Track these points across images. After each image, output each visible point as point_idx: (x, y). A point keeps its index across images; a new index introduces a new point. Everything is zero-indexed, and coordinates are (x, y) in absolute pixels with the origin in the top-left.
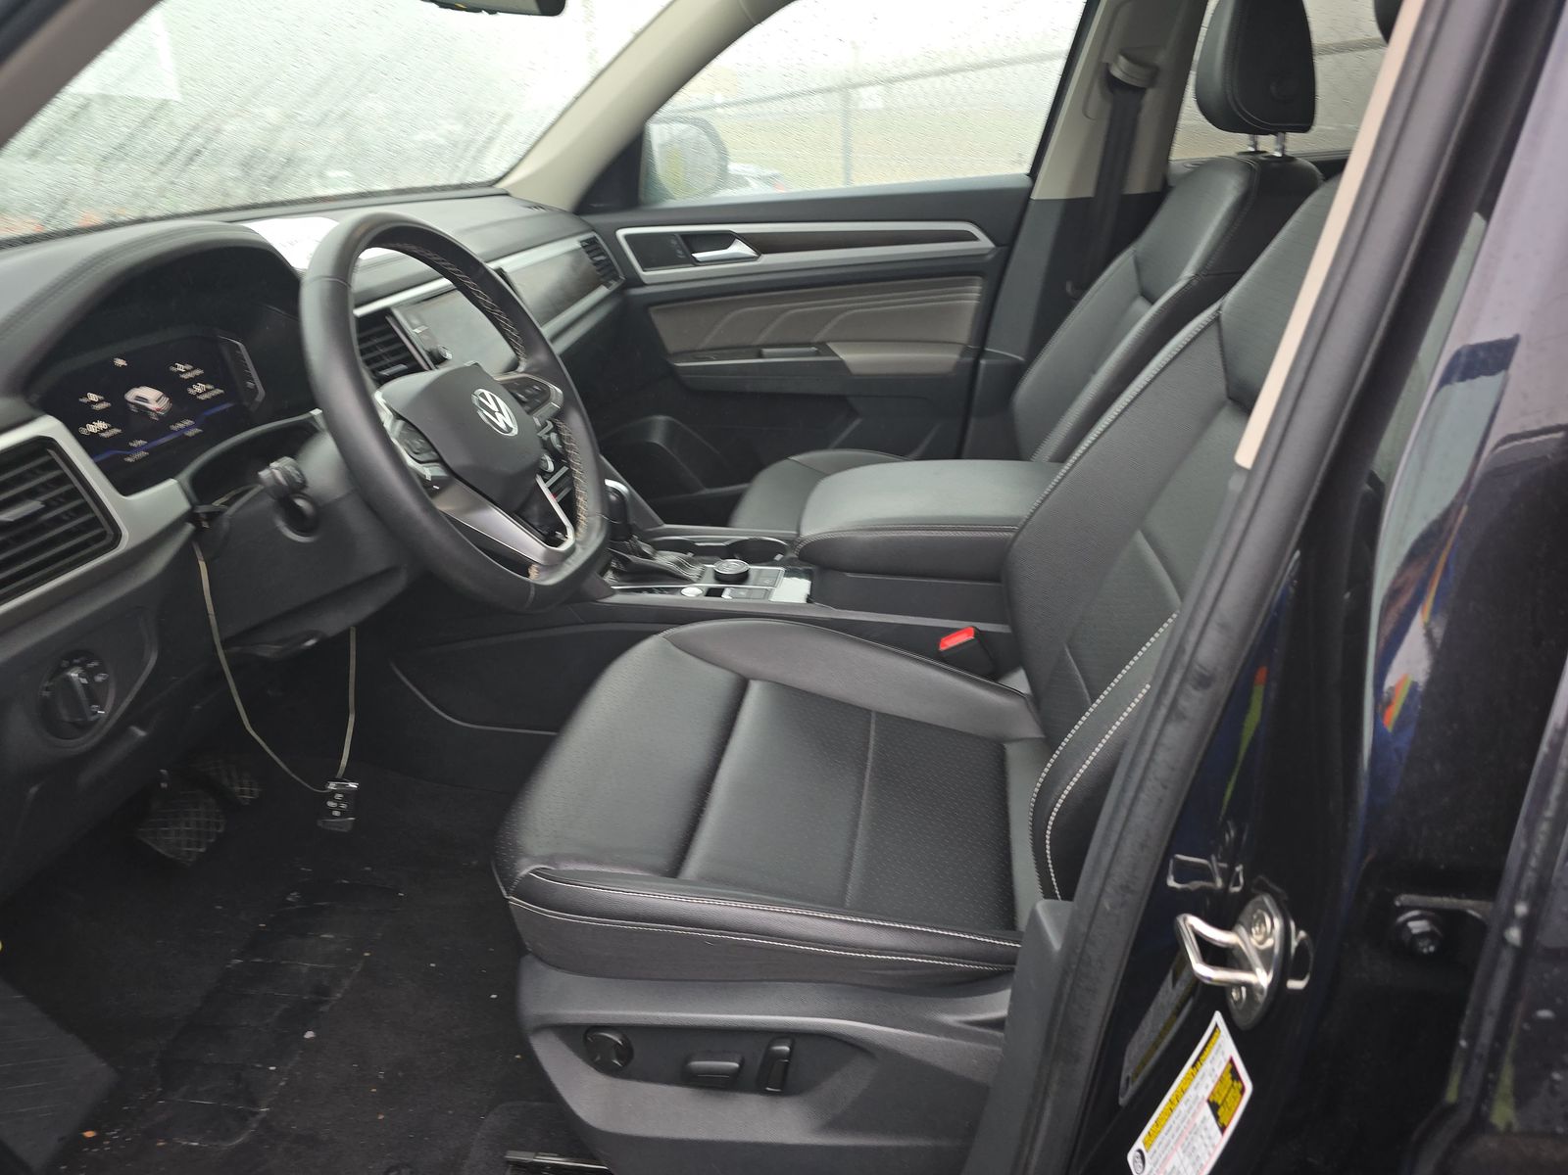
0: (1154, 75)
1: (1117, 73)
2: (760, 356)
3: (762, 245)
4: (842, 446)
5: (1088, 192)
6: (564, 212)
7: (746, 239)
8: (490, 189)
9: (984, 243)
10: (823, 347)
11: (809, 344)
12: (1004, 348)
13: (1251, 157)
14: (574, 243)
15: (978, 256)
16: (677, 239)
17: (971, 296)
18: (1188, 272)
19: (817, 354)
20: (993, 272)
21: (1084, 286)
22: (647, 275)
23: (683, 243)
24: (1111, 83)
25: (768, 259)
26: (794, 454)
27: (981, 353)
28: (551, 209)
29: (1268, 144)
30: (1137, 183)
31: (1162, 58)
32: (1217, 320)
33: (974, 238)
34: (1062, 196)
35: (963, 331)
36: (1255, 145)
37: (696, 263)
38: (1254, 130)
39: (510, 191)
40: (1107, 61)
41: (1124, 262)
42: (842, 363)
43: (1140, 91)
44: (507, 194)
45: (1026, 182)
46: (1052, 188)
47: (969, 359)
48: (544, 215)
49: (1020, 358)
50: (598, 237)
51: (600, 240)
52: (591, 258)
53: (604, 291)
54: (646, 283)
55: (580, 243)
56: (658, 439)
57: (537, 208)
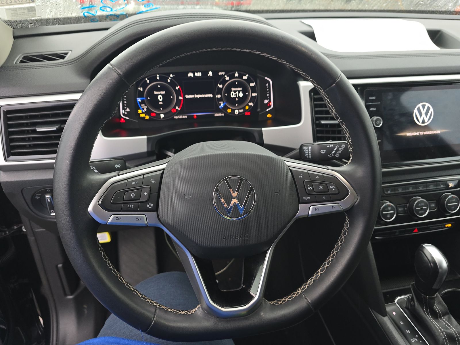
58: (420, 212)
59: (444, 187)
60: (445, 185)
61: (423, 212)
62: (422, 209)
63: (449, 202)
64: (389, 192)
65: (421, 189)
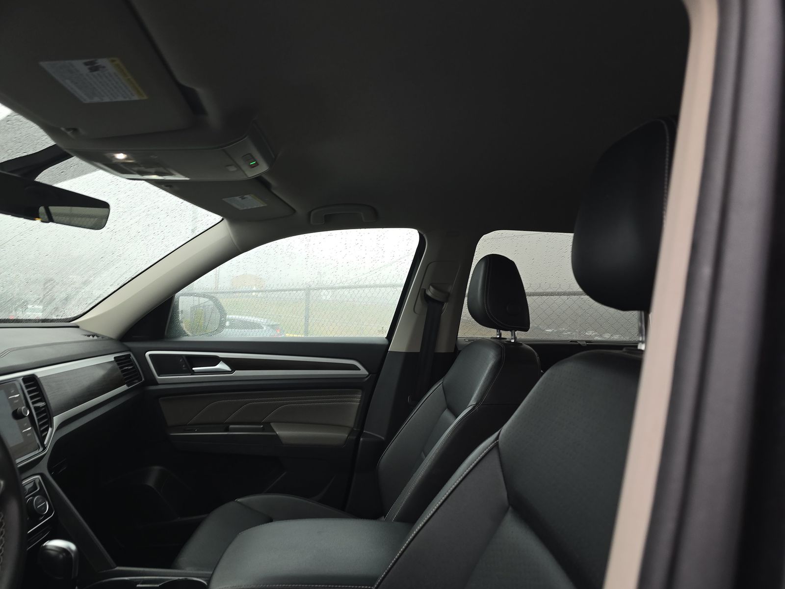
0: (448, 297)
1: (429, 293)
2: (227, 430)
3: (235, 365)
4: (269, 492)
5: (417, 349)
6: (110, 339)
7: (227, 361)
8: (68, 323)
9: (363, 371)
10: (267, 426)
11: (260, 424)
12: (374, 432)
13: (498, 340)
14: (111, 358)
15: (360, 378)
16: (183, 359)
17: (356, 401)
18: (473, 402)
19: (263, 430)
20: (367, 387)
21: (417, 399)
22: (159, 378)
23: (186, 361)
24: (426, 298)
25: (238, 373)
26: (239, 497)
27: (360, 434)
28: (103, 337)
29: (506, 335)
30: (442, 347)
31: (450, 289)
32: (496, 446)
33: (358, 369)
34: (404, 351)
35: (351, 420)
36: (500, 335)
37: (193, 373)
38: (499, 328)
39: (79, 325)
40: (425, 288)
41: (437, 388)
42: (277, 436)
43: (442, 304)
44: (78, 327)
45: (386, 342)
46: (398, 346)
47: (354, 438)
48: (96, 340)
49: (383, 438)
50: (132, 355)
51: (132, 356)
52: (121, 368)
53: (124, 388)
54: (159, 383)
55: (115, 358)
56: (151, 482)
57: (93, 336)
63: (37, 504)
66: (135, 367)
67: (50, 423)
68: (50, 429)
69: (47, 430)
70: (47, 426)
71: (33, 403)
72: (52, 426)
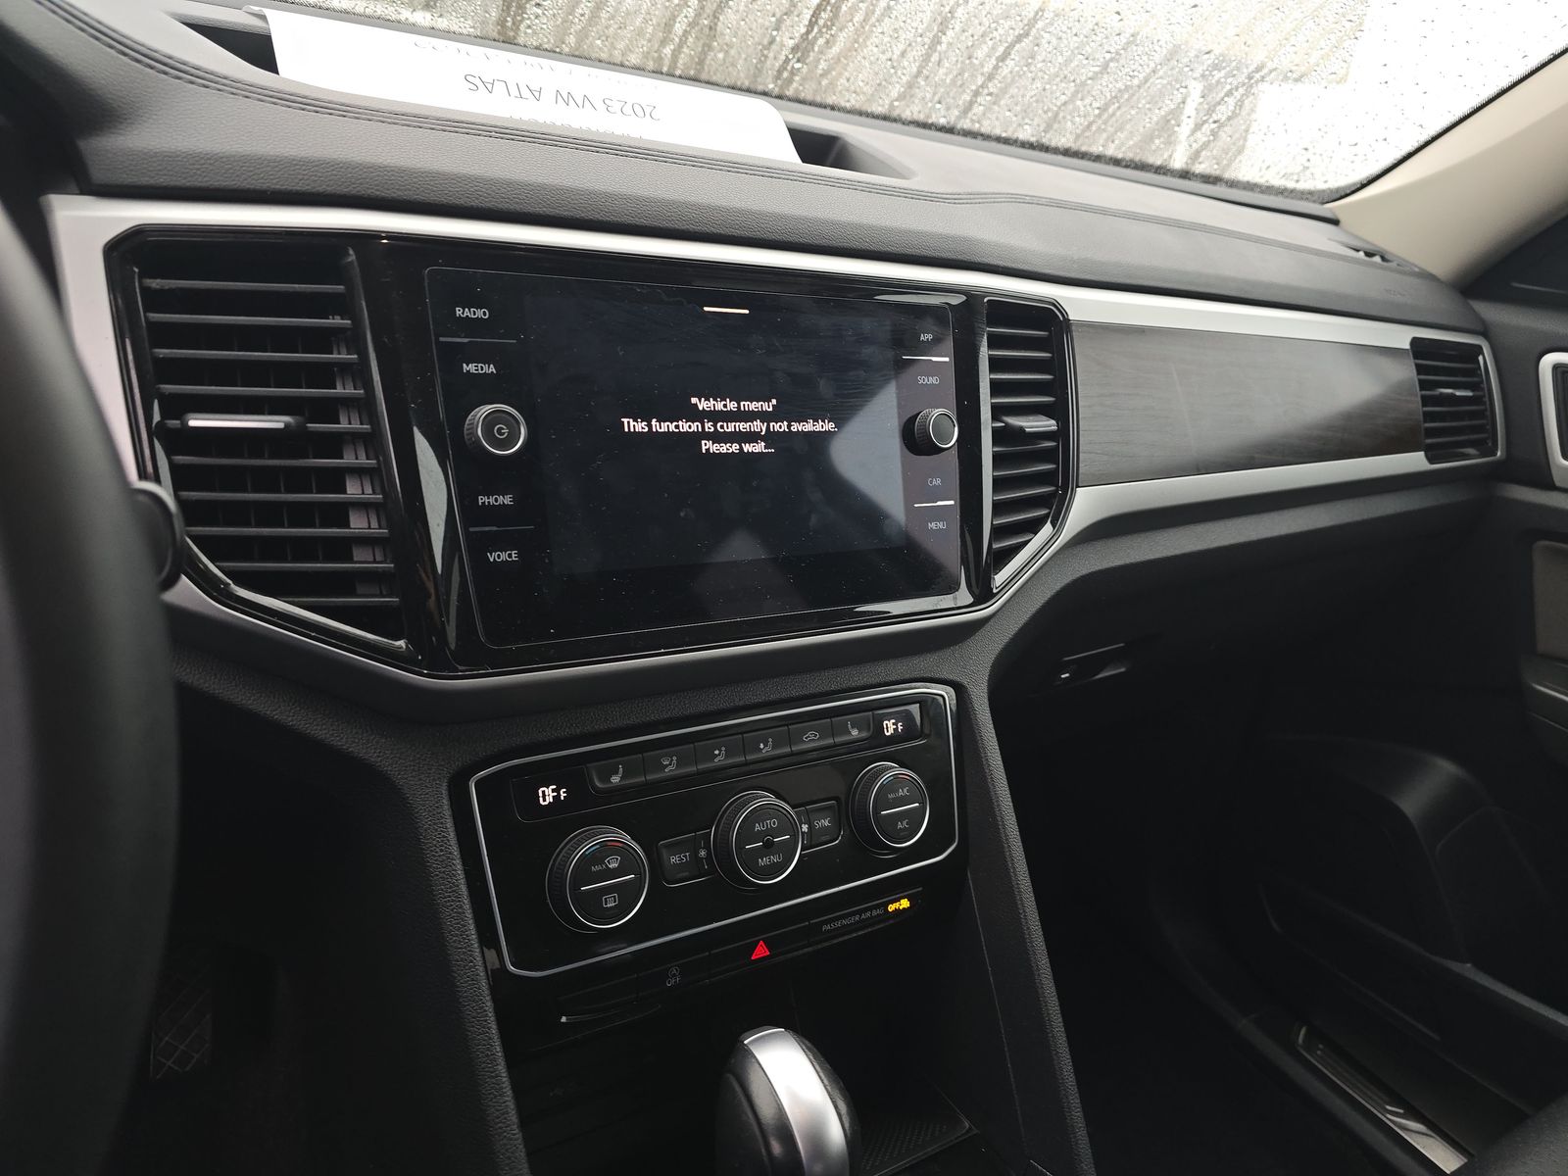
14: (1400, 337)
39: (1339, 215)
44: (1335, 222)
50: (1486, 350)
51: (1487, 358)
52: (1423, 385)
53: (1414, 461)
54: (1558, 484)
55: (1415, 341)
56: (1413, 801)
57: (1369, 254)
58: (763, 862)
59: (864, 734)
60: (869, 729)
61: (775, 859)
62: (769, 846)
63: (882, 802)
64: (615, 779)
65: (766, 750)
66: (1482, 399)
67: (1056, 505)
68: (1047, 530)
69: (1034, 527)
70: (1044, 512)
71: (998, 412)
72: (1058, 520)
